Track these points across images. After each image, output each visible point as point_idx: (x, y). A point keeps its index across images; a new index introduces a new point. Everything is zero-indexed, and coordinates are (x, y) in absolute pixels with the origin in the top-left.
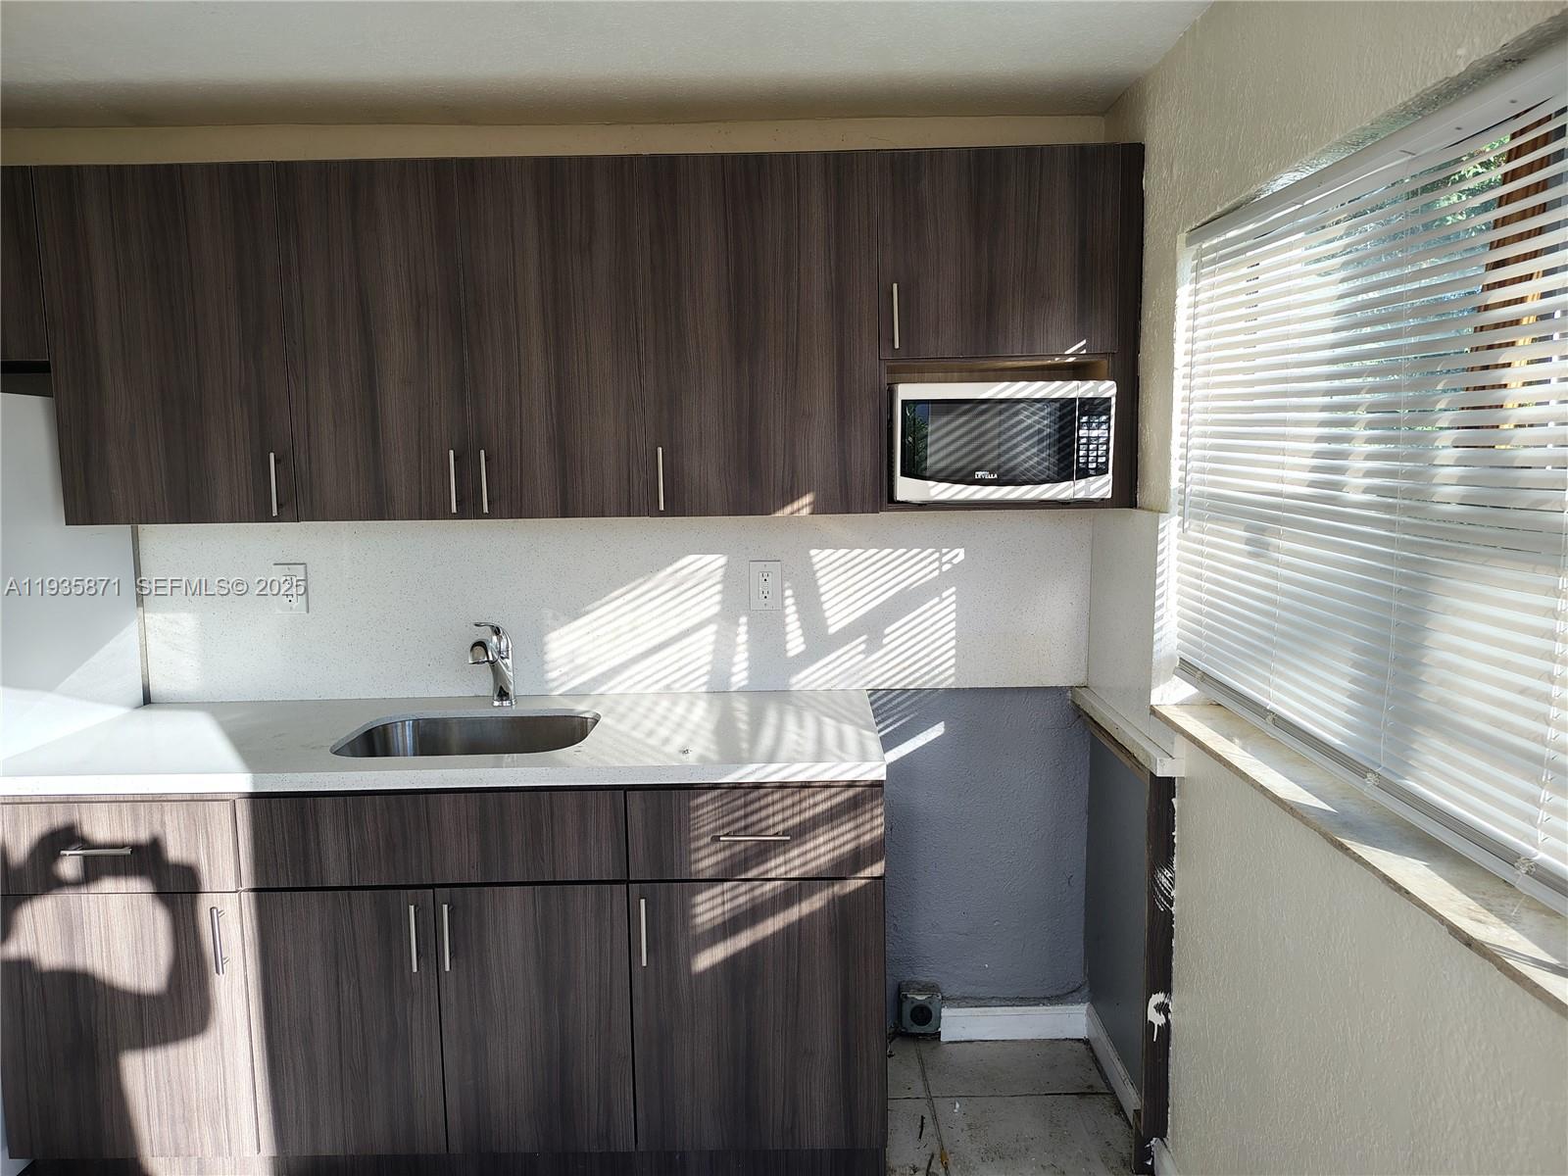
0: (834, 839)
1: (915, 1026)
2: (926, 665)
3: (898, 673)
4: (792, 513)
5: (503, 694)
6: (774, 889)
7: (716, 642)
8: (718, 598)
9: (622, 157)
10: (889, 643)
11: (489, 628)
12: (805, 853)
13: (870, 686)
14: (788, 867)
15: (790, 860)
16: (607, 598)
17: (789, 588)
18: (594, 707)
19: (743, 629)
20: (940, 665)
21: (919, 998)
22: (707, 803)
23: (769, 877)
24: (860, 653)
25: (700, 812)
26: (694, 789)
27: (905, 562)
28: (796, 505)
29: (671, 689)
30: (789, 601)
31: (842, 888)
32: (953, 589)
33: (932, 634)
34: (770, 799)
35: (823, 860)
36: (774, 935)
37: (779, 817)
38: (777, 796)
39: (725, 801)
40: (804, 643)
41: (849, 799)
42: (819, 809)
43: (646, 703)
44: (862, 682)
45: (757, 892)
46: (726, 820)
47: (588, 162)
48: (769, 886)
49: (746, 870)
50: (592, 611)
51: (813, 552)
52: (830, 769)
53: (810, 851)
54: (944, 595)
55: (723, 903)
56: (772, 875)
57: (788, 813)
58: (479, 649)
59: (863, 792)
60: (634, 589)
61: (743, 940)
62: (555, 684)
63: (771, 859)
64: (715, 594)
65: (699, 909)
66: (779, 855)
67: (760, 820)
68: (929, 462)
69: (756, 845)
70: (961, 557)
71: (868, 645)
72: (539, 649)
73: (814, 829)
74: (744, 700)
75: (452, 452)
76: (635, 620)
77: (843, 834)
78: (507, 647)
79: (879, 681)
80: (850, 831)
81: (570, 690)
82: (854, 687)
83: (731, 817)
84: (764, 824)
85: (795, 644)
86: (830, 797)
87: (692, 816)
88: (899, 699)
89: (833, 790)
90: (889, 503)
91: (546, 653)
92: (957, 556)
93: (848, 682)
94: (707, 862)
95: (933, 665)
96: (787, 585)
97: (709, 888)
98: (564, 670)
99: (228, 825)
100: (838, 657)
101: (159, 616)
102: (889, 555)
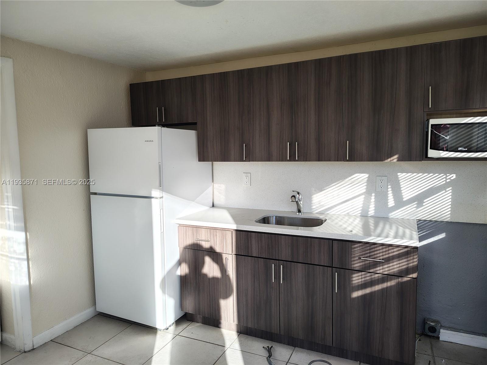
0: (399, 264)
1: (430, 333)
2: (439, 213)
3: (428, 215)
4: (391, 161)
5: (299, 211)
6: (378, 276)
7: (364, 201)
8: (365, 187)
9: (340, 56)
10: (425, 205)
11: (296, 192)
12: (390, 267)
13: (418, 219)
14: (383, 270)
15: (384, 268)
16: (331, 186)
17: (390, 185)
18: (326, 217)
19: (373, 197)
20: (445, 213)
21: (432, 324)
22: (357, 247)
23: (377, 272)
24: (414, 207)
25: (355, 250)
26: (354, 242)
27: (432, 178)
28: (392, 158)
29: (348, 214)
30: (390, 189)
31: (402, 280)
32: (451, 188)
33: (442, 203)
34: (378, 248)
35: (395, 270)
36: (378, 291)
37: (381, 254)
38: (380, 248)
39: (363, 247)
40: (394, 203)
41: (405, 252)
42: (395, 253)
43: (341, 217)
44: (415, 217)
45: (373, 277)
46: (363, 253)
47: (330, 59)
48: (377, 275)
49: (370, 269)
50: (326, 189)
51: (399, 174)
52: (399, 241)
53: (391, 266)
54: (447, 190)
55: (362, 278)
56: (378, 272)
57: (384, 253)
58: (293, 197)
59: (410, 250)
60: (339, 183)
61: (368, 291)
62: (314, 210)
63: (378, 267)
64: (364, 186)
65: (354, 279)
66: (381, 266)
67: (375, 255)
68: (441, 144)
69: (373, 262)
70: (454, 177)
71: (417, 205)
72: (310, 200)
73: (393, 260)
74: (373, 219)
75: (288, 143)
76: (339, 192)
77: (403, 263)
78: (301, 198)
79: (421, 217)
80: (405, 262)
81: (318, 212)
82: (412, 218)
83: (365, 252)
84: (376, 256)
85: (391, 203)
86: (399, 250)
87: (352, 250)
88: (428, 224)
89: (400, 248)
90: (425, 158)
91: (312, 201)
92: (453, 177)
93: (410, 217)
94: (357, 265)
95: (442, 213)
96: (389, 184)
97: (357, 273)
98: (317, 206)
99: (230, 237)
100: (407, 208)
101: (217, 185)
102: (426, 176)
